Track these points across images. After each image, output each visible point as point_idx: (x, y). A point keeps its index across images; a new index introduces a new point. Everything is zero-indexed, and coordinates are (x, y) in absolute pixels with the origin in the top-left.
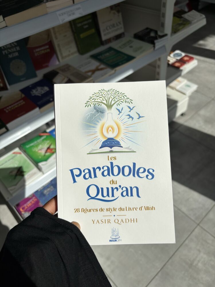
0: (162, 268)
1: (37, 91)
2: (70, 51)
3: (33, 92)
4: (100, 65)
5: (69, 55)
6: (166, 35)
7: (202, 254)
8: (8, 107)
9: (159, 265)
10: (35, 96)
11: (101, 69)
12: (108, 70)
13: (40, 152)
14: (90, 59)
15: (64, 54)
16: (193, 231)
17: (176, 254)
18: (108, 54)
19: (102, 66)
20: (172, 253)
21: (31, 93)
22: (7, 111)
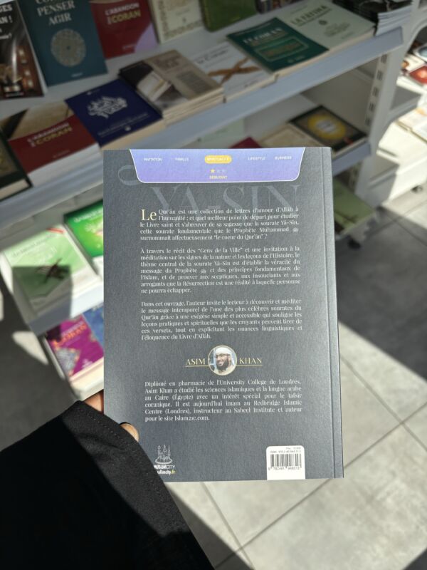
2: (184, 20)
3: (92, 106)
4: (245, 61)
6: (407, 2)
7: (397, 482)
8: (37, 134)
10: (96, 116)
11: (247, 70)
12: (262, 72)
13: (99, 234)
14: (226, 44)
16: (389, 433)
18: (267, 35)
19: (250, 63)
21: (89, 108)
22: (33, 145)
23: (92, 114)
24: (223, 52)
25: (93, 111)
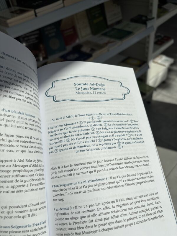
4: (110, 40)
6: (153, 18)
15: (83, 35)
24: (103, 39)
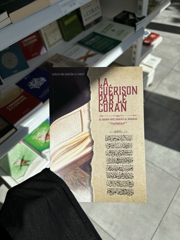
0: (159, 224)
1: (34, 82)
2: (55, 39)
3: (30, 84)
4: (89, 51)
5: (55, 43)
6: (144, 17)
8: (10, 104)
9: (156, 222)
11: (92, 55)
12: (99, 55)
13: (39, 139)
14: (77, 46)
15: (51, 43)
17: (168, 210)
18: (93, 39)
19: (92, 52)
20: (165, 210)
22: (10, 110)
23: (32, 88)
24: (78, 50)
25: (31, 87)
